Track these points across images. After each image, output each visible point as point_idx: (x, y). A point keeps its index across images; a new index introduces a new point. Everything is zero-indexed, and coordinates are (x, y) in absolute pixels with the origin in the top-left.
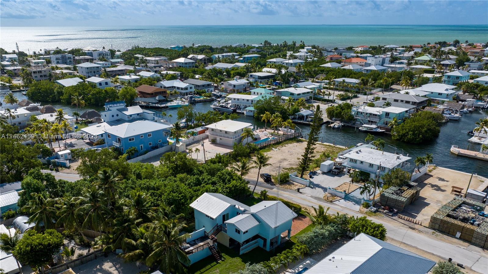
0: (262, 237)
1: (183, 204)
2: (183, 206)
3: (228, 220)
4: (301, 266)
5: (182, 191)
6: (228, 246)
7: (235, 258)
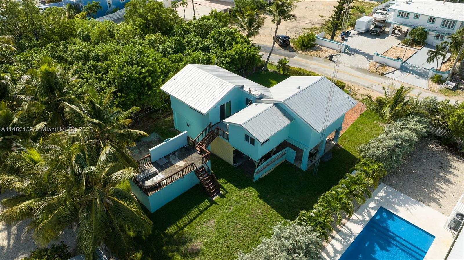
0: (293, 145)
1: (149, 86)
2: (149, 89)
3: (230, 115)
4: (372, 205)
5: (148, 62)
6: (231, 161)
7: (246, 189)
